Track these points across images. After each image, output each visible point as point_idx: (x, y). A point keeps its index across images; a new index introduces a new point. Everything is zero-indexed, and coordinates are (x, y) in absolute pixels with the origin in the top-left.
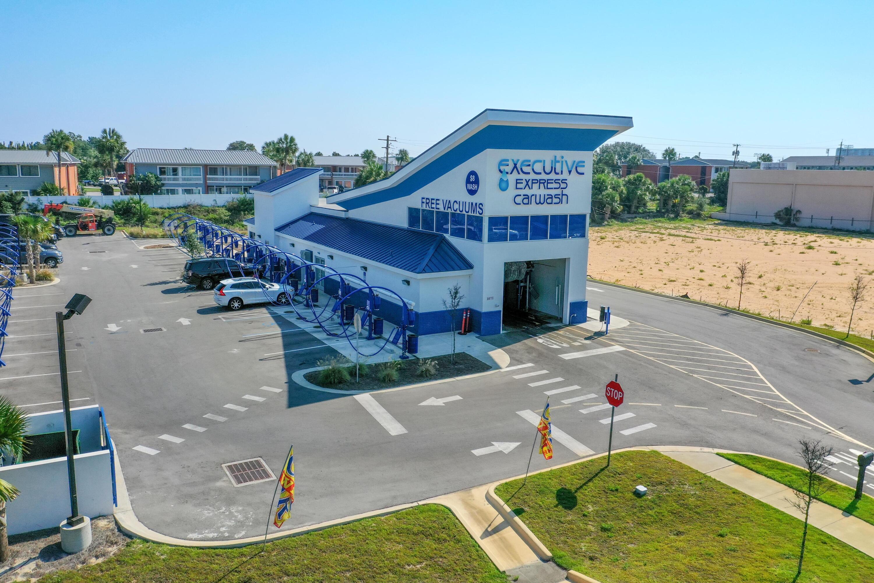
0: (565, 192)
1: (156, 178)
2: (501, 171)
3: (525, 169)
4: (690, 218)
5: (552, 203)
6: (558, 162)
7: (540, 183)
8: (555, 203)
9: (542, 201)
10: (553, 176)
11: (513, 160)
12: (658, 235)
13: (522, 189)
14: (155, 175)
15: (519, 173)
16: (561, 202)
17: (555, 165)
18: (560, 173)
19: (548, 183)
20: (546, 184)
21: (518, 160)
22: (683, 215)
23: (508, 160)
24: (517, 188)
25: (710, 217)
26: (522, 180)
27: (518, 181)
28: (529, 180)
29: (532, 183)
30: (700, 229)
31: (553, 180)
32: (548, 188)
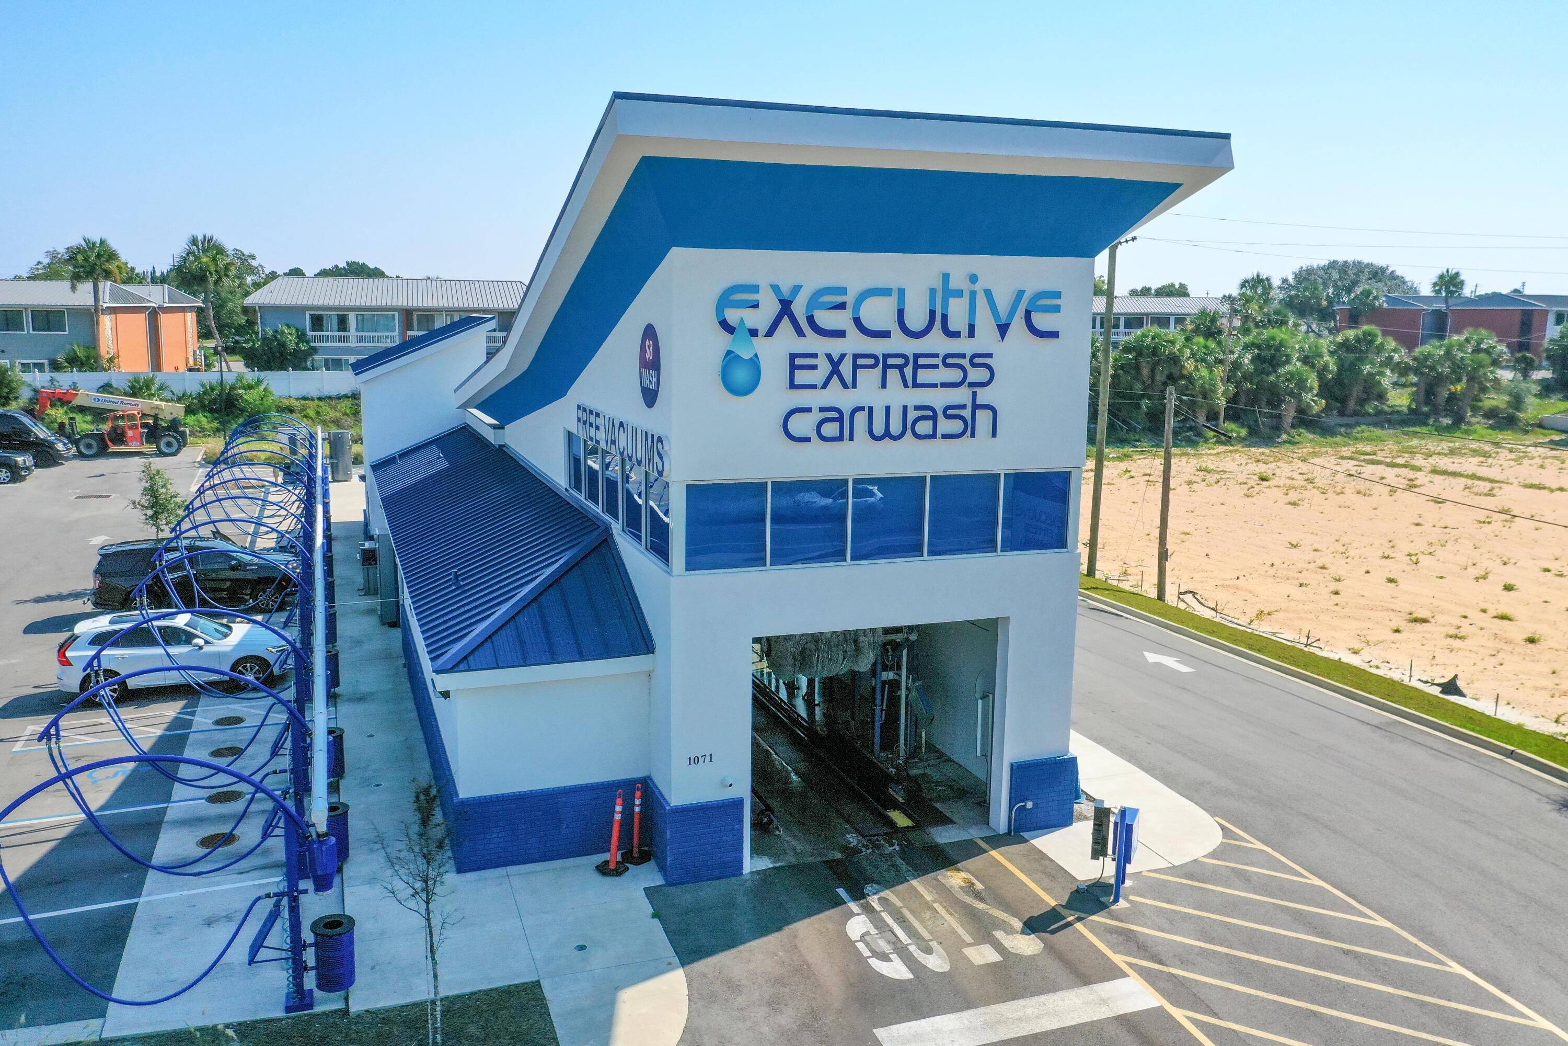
0: (984, 396)
1: (298, 337)
2: (726, 326)
3: (826, 319)
4: (1492, 427)
5: (933, 436)
6: (959, 294)
7: (886, 367)
8: (945, 436)
9: (895, 428)
10: (936, 342)
11: (775, 288)
12: (1404, 472)
13: (814, 387)
14: (297, 330)
15: (800, 333)
16: (970, 429)
17: (945, 304)
18: (965, 332)
19: (916, 367)
20: (908, 371)
21: (797, 289)
22: (1474, 420)
23: (755, 289)
24: (792, 385)
25: (1541, 426)
26: (815, 356)
27: (798, 361)
28: (843, 356)
29: (856, 367)
30: (1513, 456)
31: (937, 356)
32: (916, 385)
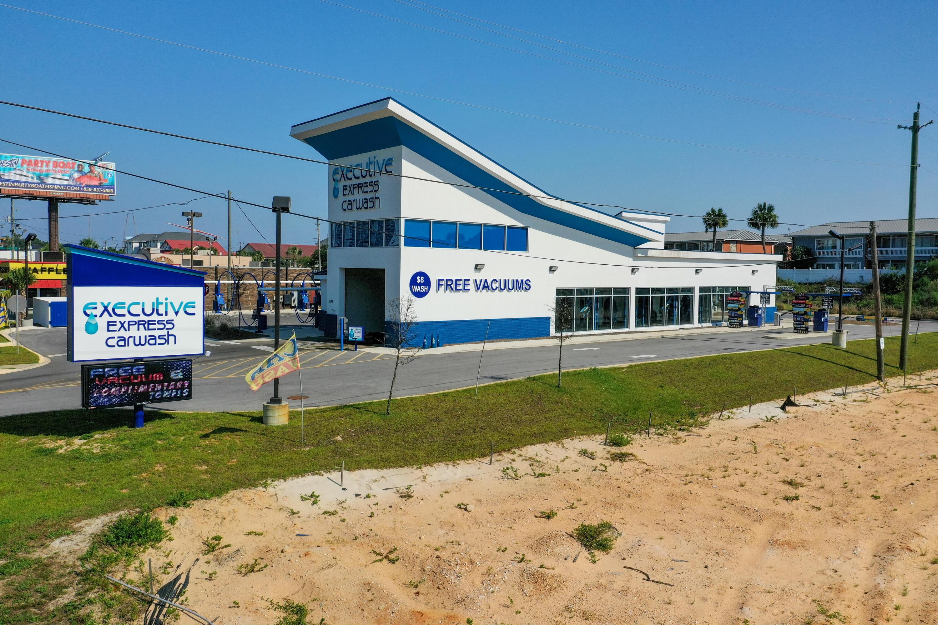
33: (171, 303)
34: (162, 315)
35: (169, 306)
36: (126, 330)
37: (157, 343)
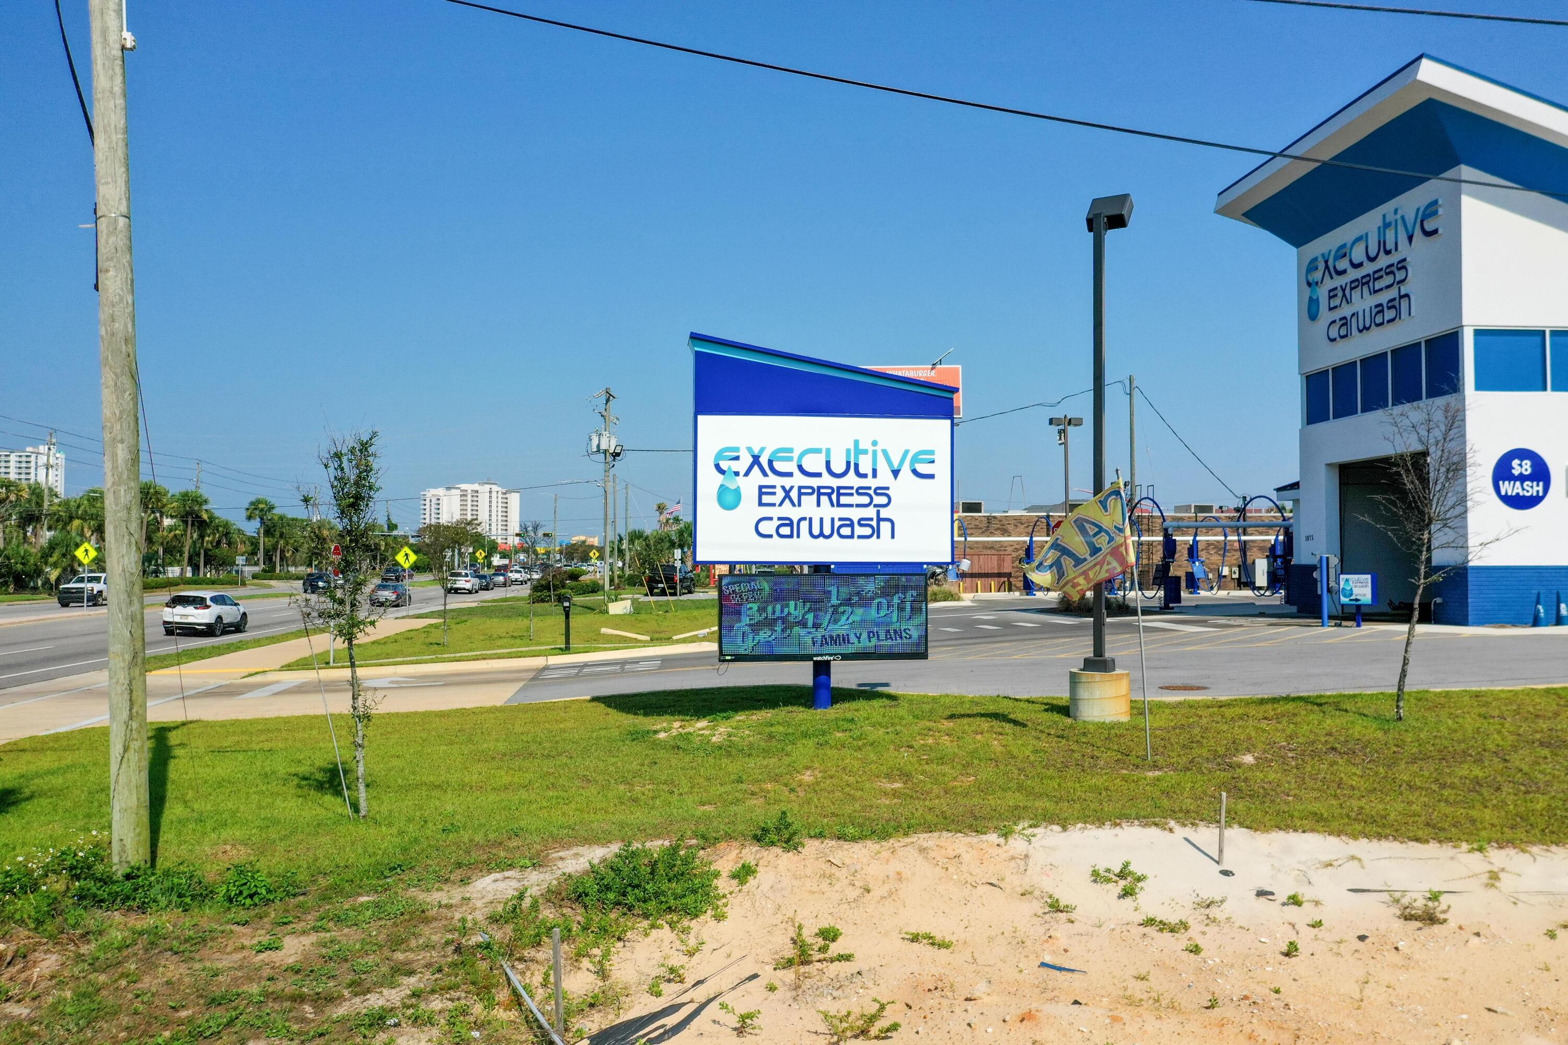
33: (885, 452)
34: (865, 476)
35: (880, 457)
36: (794, 505)
37: (856, 534)
